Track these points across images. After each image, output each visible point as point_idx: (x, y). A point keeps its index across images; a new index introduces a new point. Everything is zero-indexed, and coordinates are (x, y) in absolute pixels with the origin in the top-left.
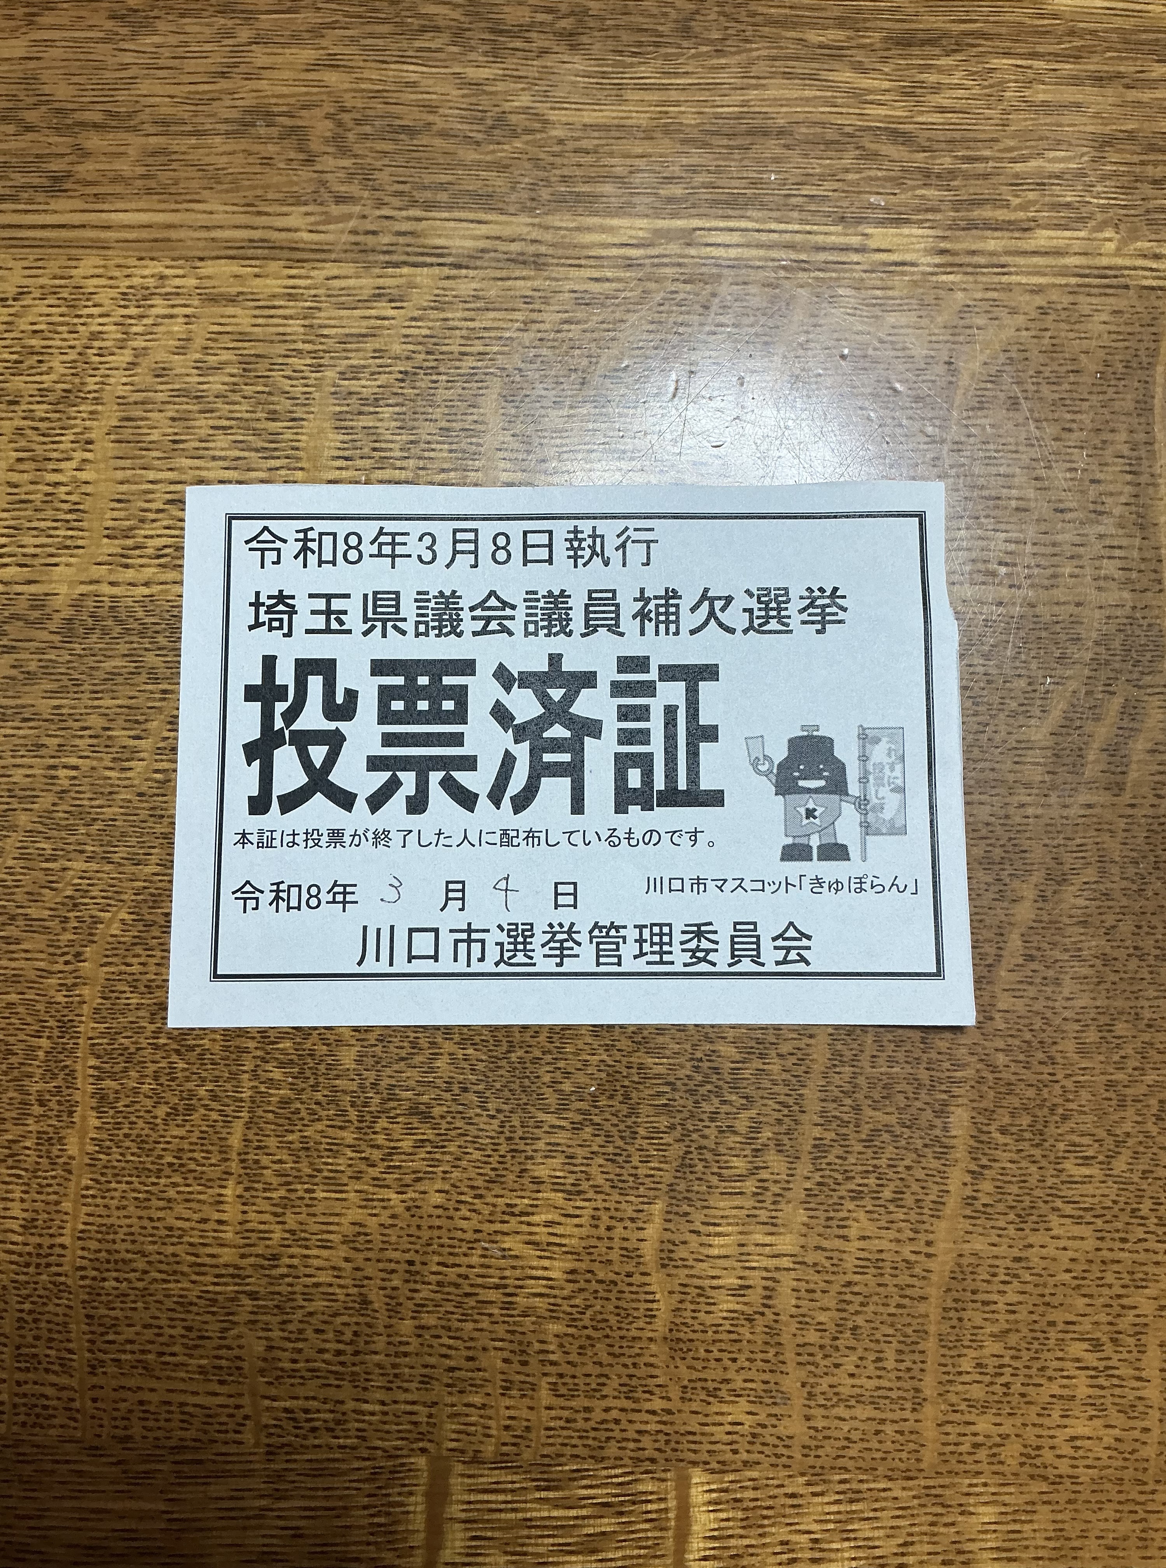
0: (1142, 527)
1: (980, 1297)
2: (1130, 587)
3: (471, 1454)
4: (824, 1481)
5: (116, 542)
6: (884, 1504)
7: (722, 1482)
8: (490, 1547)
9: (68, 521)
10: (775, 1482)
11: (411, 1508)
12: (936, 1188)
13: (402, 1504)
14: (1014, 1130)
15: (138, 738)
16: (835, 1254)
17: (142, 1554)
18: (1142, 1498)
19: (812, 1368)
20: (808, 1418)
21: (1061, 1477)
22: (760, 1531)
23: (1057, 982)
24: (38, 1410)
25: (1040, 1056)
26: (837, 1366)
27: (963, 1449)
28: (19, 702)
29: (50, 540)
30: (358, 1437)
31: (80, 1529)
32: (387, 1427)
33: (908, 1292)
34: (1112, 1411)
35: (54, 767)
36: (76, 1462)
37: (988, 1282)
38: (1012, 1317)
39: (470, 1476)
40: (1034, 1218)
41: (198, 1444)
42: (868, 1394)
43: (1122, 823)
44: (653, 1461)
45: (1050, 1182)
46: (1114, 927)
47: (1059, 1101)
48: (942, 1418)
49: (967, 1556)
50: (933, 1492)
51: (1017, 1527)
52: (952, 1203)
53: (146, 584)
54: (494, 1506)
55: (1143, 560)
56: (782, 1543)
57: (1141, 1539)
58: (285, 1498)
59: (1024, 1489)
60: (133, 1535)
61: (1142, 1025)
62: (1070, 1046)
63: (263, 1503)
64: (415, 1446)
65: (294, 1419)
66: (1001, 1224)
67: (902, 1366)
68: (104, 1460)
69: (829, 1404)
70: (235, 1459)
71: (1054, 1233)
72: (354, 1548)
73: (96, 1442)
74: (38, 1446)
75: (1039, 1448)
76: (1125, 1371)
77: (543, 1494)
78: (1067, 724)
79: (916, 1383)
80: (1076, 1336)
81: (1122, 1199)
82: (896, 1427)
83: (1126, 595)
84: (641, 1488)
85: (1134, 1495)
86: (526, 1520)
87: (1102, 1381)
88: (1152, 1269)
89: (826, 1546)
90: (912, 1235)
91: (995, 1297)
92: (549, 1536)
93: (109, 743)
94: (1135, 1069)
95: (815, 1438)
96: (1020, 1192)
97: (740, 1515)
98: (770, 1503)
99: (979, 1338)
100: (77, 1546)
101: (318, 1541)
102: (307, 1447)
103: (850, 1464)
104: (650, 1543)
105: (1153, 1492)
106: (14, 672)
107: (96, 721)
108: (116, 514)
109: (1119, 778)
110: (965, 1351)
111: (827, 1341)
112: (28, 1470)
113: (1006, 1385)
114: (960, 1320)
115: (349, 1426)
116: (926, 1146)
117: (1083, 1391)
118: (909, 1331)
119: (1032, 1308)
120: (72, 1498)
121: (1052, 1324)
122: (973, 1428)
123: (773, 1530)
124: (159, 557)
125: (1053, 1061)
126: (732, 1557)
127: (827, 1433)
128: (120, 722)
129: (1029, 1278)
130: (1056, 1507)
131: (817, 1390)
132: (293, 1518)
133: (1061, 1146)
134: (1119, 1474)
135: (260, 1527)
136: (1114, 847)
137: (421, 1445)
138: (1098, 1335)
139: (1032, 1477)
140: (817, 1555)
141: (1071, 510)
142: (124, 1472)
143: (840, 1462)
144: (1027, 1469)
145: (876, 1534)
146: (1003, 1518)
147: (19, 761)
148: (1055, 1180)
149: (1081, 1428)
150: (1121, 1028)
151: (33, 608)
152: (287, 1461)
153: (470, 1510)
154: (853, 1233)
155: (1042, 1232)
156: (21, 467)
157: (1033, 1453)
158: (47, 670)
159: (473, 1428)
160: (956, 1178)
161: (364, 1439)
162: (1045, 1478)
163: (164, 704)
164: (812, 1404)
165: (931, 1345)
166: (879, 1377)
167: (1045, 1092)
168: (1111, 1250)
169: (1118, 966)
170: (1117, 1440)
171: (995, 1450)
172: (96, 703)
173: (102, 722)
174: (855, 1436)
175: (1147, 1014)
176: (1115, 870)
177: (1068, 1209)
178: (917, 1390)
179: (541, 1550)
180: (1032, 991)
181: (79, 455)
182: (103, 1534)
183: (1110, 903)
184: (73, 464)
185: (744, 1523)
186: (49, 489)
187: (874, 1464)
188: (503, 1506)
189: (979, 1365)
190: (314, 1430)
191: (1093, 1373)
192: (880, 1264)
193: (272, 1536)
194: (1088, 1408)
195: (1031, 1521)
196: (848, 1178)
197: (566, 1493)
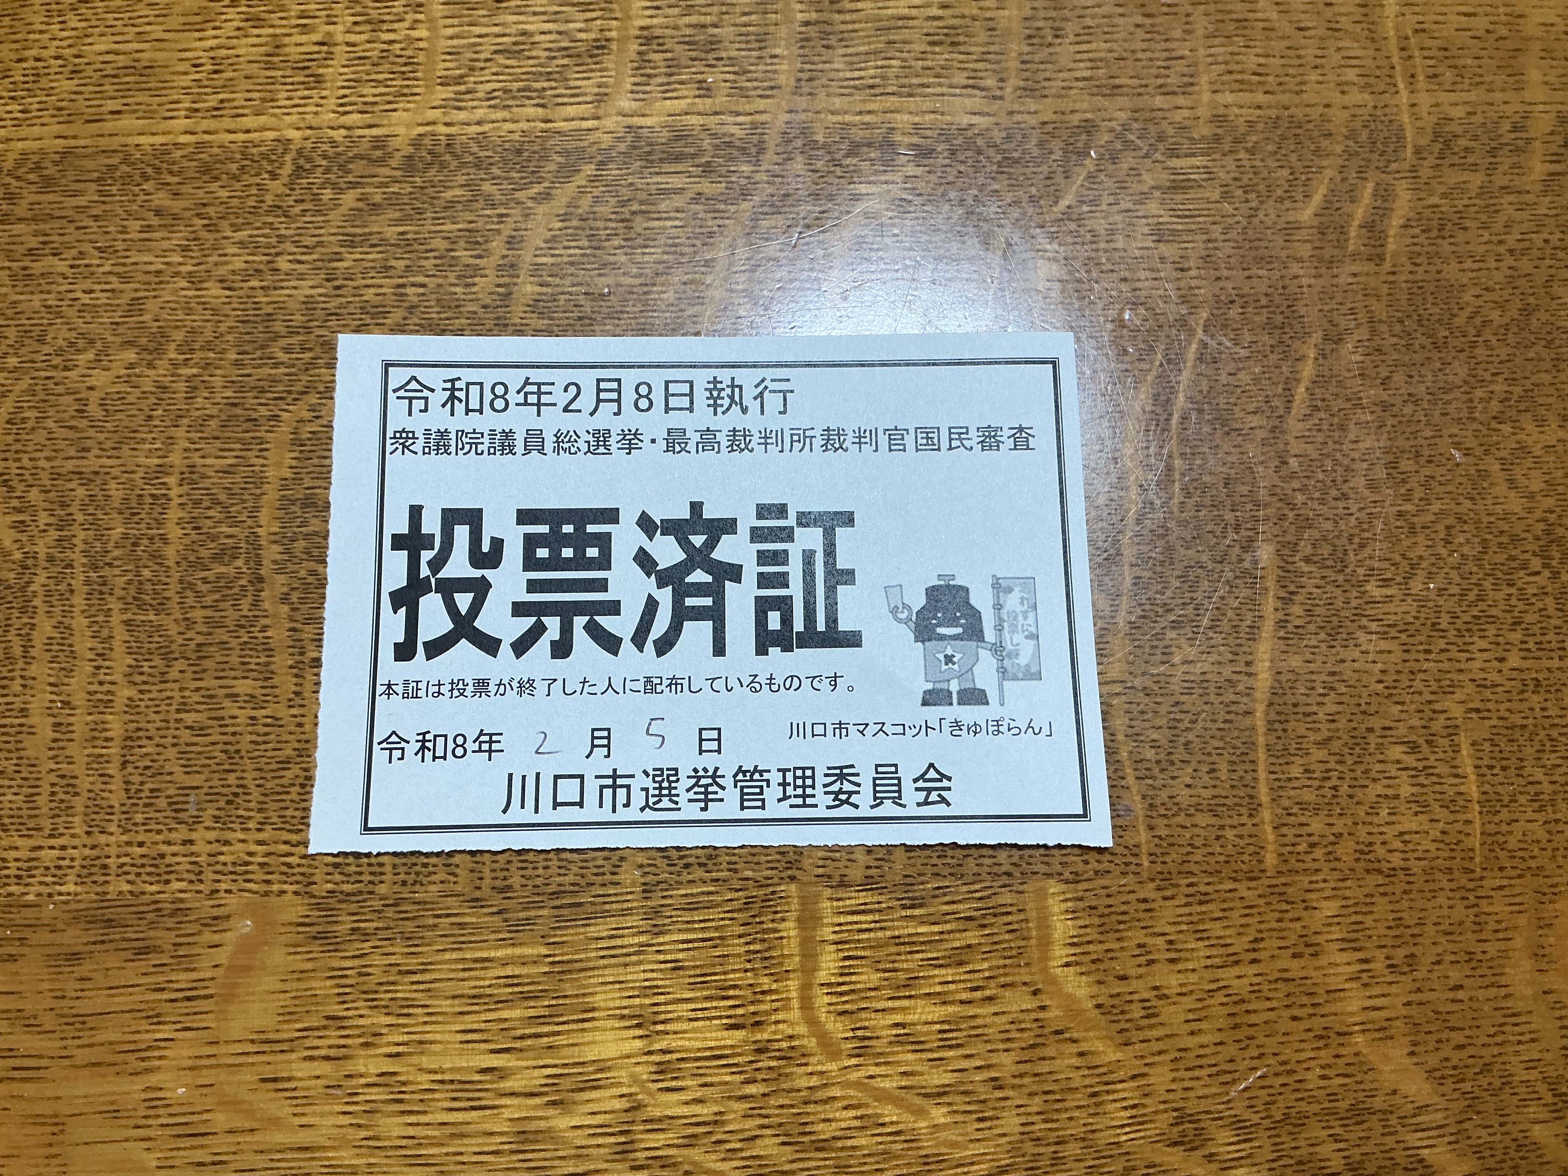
0: (1373, 40)
1: (1301, 709)
2: (1369, 90)
3: (838, 879)
4: (1173, 885)
5: (450, 88)
6: (1231, 905)
7: (1077, 891)
8: (862, 966)
9: (403, 73)
10: (1127, 889)
11: (784, 934)
12: (1250, 614)
13: (776, 931)
14: (1315, 559)
15: (479, 257)
16: (1162, 678)
17: (526, 998)
18: (1471, 885)
19: (1150, 782)
20: (1151, 828)
21: (1394, 869)
22: (1117, 935)
23: (1343, 428)
24: (417, 868)
25: (1334, 492)
26: (1174, 778)
27: (1299, 848)
28: (367, 230)
29: (388, 90)
30: (730, 870)
31: (463, 980)
32: (756, 859)
33: (1233, 708)
34: (1436, 806)
35: (403, 286)
36: (456, 915)
37: (1307, 695)
38: (1333, 726)
39: (838, 900)
40: (1344, 636)
41: (576, 888)
42: (1205, 802)
43: (1385, 289)
44: (1009, 874)
45: (1354, 603)
46: (1388, 378)
47: (1356, 531)
48: (1277, 822)
49: (1315, 948)
50: (1276, 890)
51: (1359, 918)
52: (1268, 627)
53: (479, 123)
54: (864, 926)
55: (1378, 67)
56: (1139, 946)
57: (1475, 923)
58: (661, 933)
59: (1362, 883)
60: (516, 981)
61: (1422, 460)
62: (1359, 482)
63: (643, 939)
64: (783, 875)
65: (668, 857)
66: (1313, 643)
67: (1235, 776)
68: (485, 910)
69: (1170, 813)
70: (613, 899)
71: (1364, 648)
72: (731, 976)
73: (477, 894)
74: (419, 903)
75: (1371, 844)
76: (1442, 769)
77: (909, 912)
78: (1327, 206)
79: (1248, 790)
80: (1393, 740)
81: (1423, 615)
82: (1235, 832)
83: (1367, 96)
84: (1001, 901)
85: (1464, 882)
86: (894, 937)
87: (1422, 780)
88: (1455, 676)
89: (1179, 946)
90: (1230, 657)
91: (1314, 708)
92: (917, 952)
93: (453, 262)
94: (1421, 500)
95: (1160, 846)
96: (1329, 613)
97: (1097, 921)
98: (1124, 908)
99: (1304, 746)
100: (461, 996)
101: (698, 972)
102: (681, 883)
103: (1195, 868)
104: (1014, 952)
105: (1482, 878)
106: (361, 205)
107: (439, 243)
108: (448, 65)
109: (1379, 250)
110: (1292, 759)
111: (1162, 756)
112: (410, 926)
113: (1335, 788)
114: (1285, 730)
115: (720, 859)
116: (1236, 577)
117: (1406, 790)
118: (1238, 743)
119: (1350, 717)
120: (454, 950)
121: (1370, 730)
122: (1307, 830)
123: (1130, 934)
124: (489, 99)
125: (1345, 497)
126: (1093, 962)
127: (1171, 840)
128: (462, 244)
129: (1344, 690)
130: (1392, 898)
131: (1158, 802)
132: (670, 952)
133: (1361, 571)
134: (1447, 864)
135: (641, 963)
136: (1379, 308)
137: (790, 872)
138: (1413, 738)
139: (1368, 871)
140: (1173, 955)
141: (1309, 28)
142: (506, 920)
143: (1186, 867)
144: (1362, 864)
145: (1228, 932)
146: (1346, 911)
147: (369, 282)
148: (1359, 601)
149: (1409, 823)
150: (1406, 465)
151: (375, 148)
152: (664, 897)
153: (841, 932)
154: (1177, 659)
155: (1352, 647)
156: (358, 29)
157: (1366, 849)
158: (392, 200)
159: (838, 855)
160: (1270, 604)
161: (735, 871)
162: (1380, 871)
163: (502, 226)
164: (1154, 814)
165: (1262, 755)
166: (1215, 786)
167: (1342, 525)
168: (1417, 661)
169: (1395, 410)
170: (1443, 833)
171: (1330, 848)
172: (438, 228)
173: (445, 245)
174: (1198, 842)
175: (1426, 452)
176: (1384, 328)
177: (1374, 626)
178: (1251, 797)
179: (911, 965)
180: (1320, 438)
181: (410, 17)
182: (487, 983)
183: (1383, 357)
184: (406, 24)
185: (1102, 929)
186: (385, 47)
187: (1218, 868)
188: (872, 925)
189: (1307, 771)
190: (687, 866)
191: (1414, 773)
192: (1205, 685)
193: (652, 971)
194: (1413, 805)
195: (1371, 912)
196: (1168, 611)
197: (932, 910)
